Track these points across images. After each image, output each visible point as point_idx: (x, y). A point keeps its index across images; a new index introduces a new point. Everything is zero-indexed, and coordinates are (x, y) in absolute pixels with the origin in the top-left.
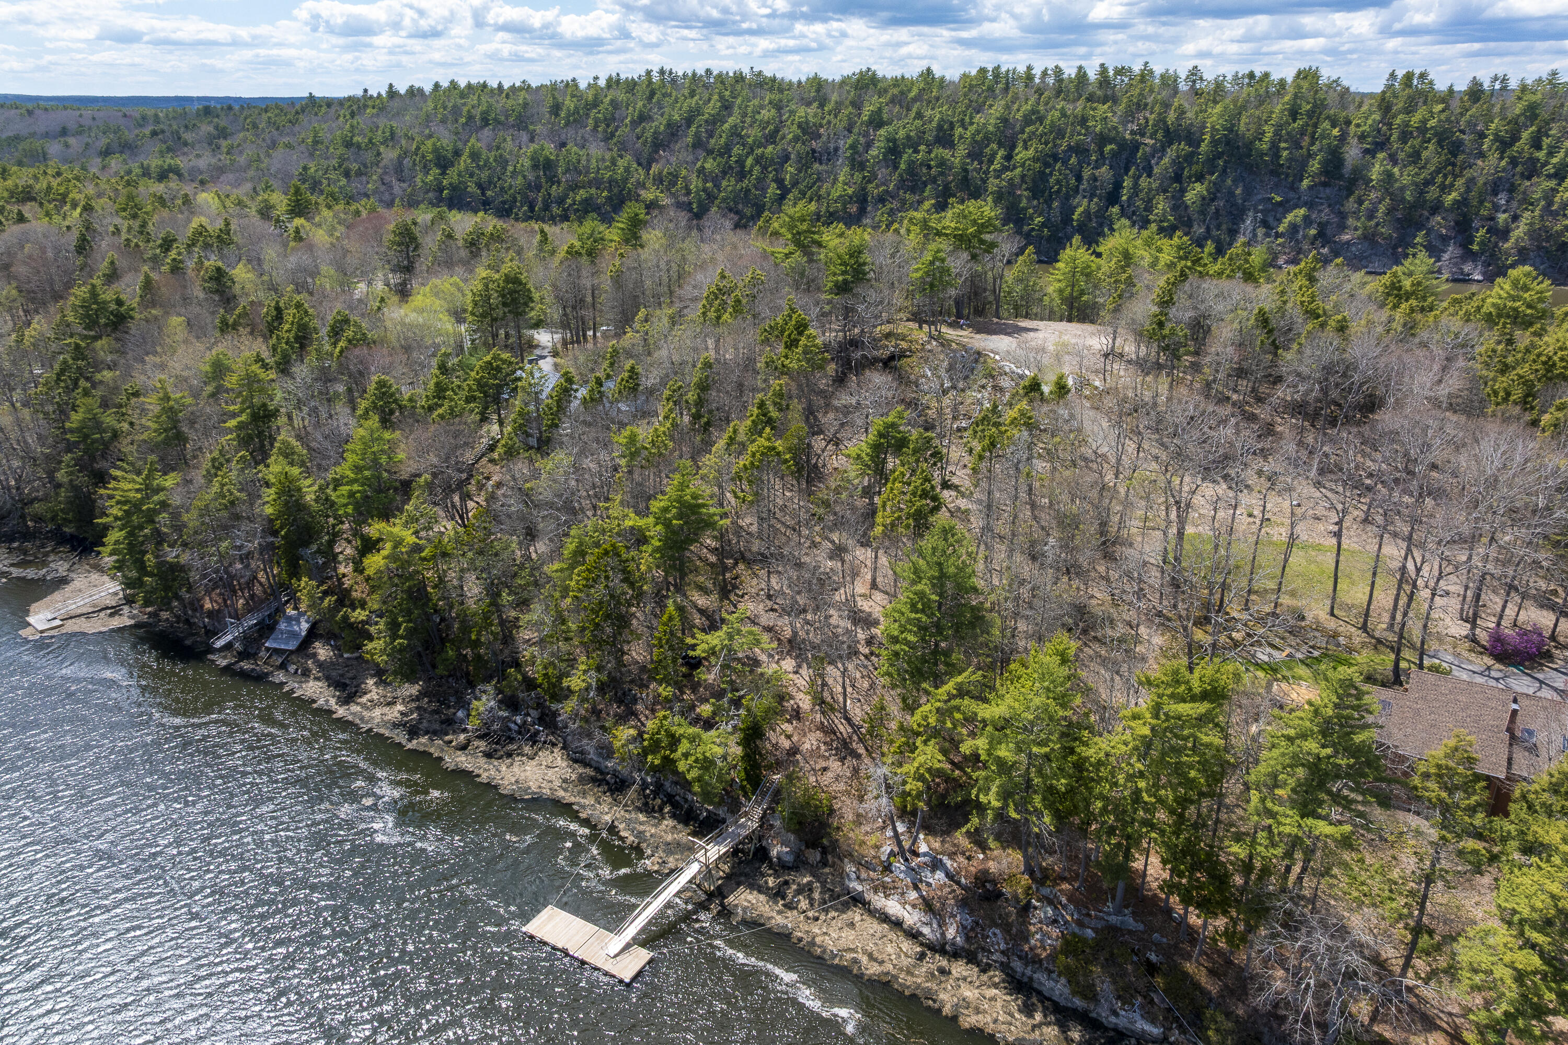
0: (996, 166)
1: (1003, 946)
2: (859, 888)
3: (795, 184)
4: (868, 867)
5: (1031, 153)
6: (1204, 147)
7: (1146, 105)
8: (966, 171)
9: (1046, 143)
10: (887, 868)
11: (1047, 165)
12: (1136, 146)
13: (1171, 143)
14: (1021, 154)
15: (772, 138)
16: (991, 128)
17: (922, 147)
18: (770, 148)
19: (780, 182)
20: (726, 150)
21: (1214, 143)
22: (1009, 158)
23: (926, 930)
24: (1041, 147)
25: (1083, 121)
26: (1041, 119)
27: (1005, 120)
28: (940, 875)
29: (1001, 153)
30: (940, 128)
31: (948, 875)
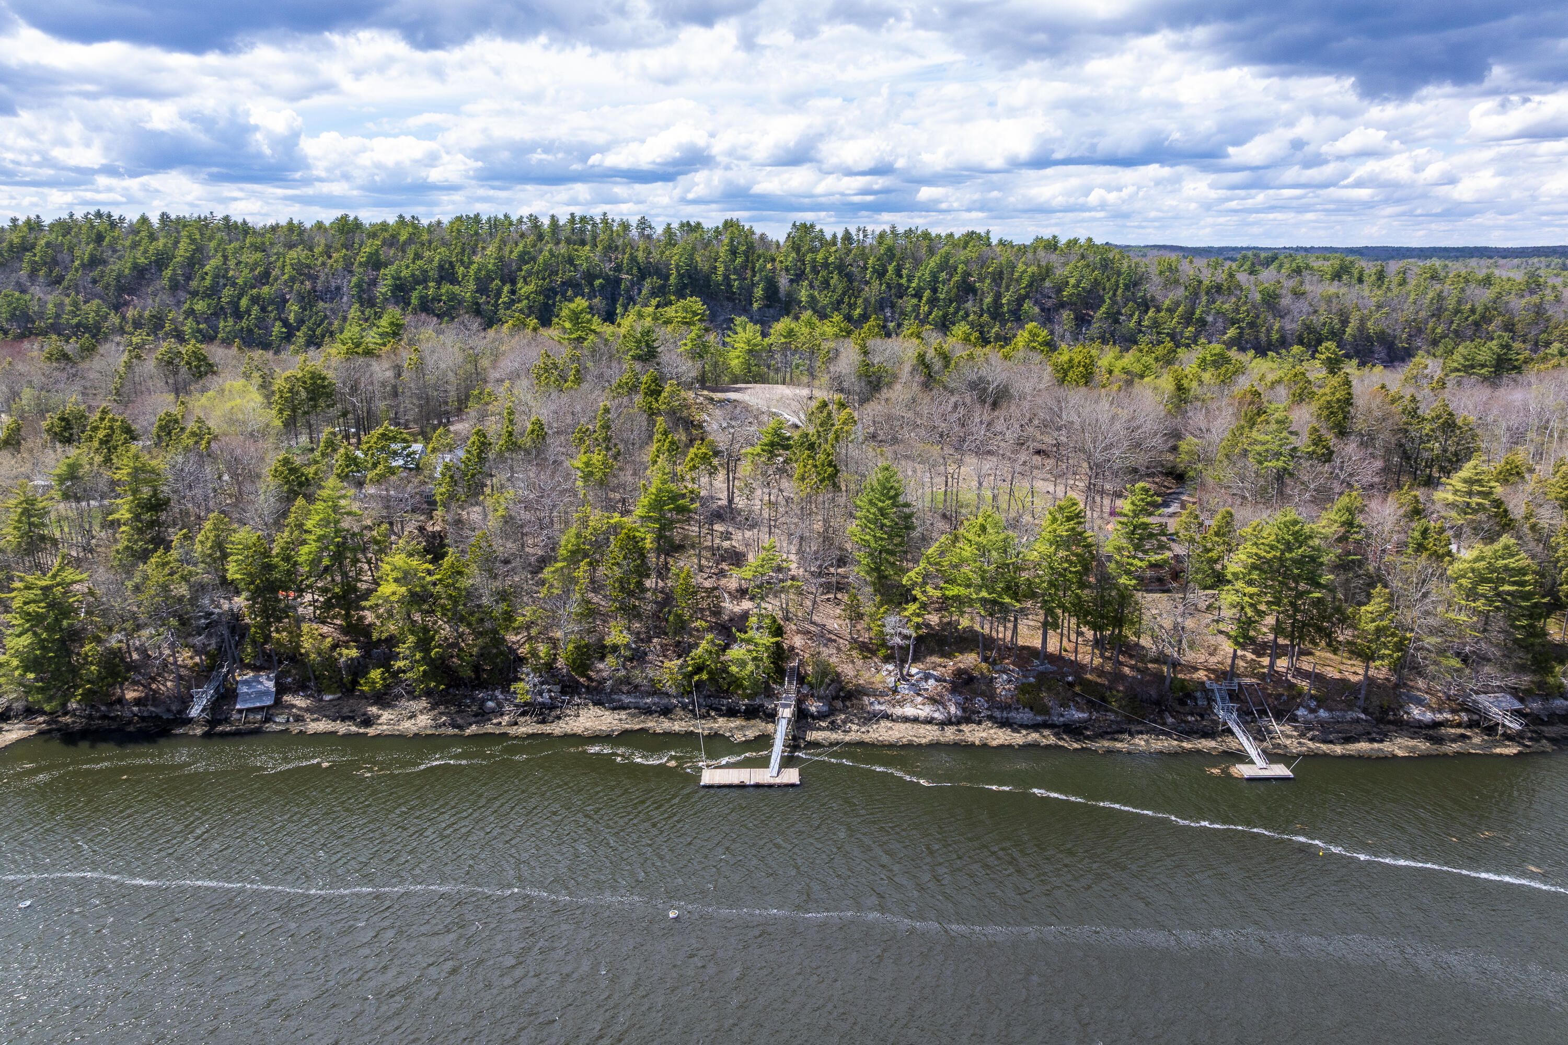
0: (504, 298)
1: (986, 706)
2: (883, 708)
3: (301, 322)
4: (882, 694)
5: (531, 287)
6: (673, 280)
7: (617, 247)
8: (477, 304)
9: (544, 279)
10: (895, 691)
11: (548, 297)
12: (618, 281)
13: (643, 278)
14: (525, 289)
15: (265, 277)
16: (490, 266)
17: (431, 284)
18: (266, 289)
19: (285, 323)
20: (213, 292)
21: (681, 276)
22: (513, 292)
23: (936, 715)
24: (540, 282)
25: (571, 261)
26: (534, 259)
27: (501, 259)
28: (931, 682)
29: (506, 288)
30: (441, 267)
31: (937, 680)
